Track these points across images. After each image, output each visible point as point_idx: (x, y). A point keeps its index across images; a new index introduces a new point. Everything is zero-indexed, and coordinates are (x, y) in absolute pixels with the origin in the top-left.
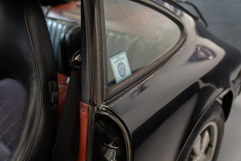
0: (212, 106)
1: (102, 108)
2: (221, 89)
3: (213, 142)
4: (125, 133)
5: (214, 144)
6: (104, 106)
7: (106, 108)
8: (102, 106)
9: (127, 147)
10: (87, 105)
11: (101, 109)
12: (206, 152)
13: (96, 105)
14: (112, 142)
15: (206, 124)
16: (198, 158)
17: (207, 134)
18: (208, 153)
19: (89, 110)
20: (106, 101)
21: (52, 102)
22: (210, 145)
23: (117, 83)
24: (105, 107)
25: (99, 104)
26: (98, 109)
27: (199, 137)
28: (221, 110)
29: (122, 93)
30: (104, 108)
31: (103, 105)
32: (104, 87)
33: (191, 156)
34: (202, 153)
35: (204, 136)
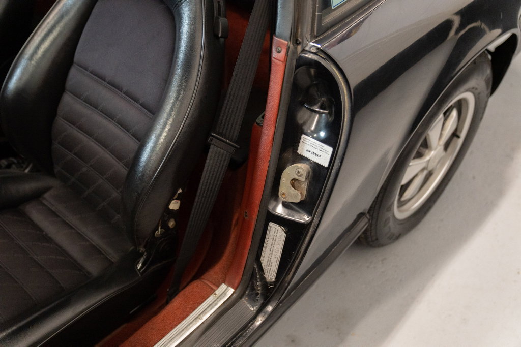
0: (474, 62)
1: (311, 48)
2: (498, 31)
3: (461, 131)
4: (343, 89)
5: (463, 135)
6: (315, 44)
7: (318, 48)
8: (312, 45)
9: (344, 110)
10: (287, 42)
11: (309, 50)
12: (447, 146)
13: (300, 43)
14: (318, 103)
15: (457, 96)
16: (433, 153)
17: (454, 113)
18: (450, 149)
19: (288, 50)
20: (317, 37)
21: (220, 35)
22: (455, 135)
23: (333, 8)
24: (315, 46)
25: (305, 41)
26: (304, 51)
27: (441, 116)
28: (488, 71)
29: (339, 26)
30: (314, 48)
31: (313, 42)
32: (317, 14)
33: (421, 148)
34: (440, 146)
35: (448, 116)
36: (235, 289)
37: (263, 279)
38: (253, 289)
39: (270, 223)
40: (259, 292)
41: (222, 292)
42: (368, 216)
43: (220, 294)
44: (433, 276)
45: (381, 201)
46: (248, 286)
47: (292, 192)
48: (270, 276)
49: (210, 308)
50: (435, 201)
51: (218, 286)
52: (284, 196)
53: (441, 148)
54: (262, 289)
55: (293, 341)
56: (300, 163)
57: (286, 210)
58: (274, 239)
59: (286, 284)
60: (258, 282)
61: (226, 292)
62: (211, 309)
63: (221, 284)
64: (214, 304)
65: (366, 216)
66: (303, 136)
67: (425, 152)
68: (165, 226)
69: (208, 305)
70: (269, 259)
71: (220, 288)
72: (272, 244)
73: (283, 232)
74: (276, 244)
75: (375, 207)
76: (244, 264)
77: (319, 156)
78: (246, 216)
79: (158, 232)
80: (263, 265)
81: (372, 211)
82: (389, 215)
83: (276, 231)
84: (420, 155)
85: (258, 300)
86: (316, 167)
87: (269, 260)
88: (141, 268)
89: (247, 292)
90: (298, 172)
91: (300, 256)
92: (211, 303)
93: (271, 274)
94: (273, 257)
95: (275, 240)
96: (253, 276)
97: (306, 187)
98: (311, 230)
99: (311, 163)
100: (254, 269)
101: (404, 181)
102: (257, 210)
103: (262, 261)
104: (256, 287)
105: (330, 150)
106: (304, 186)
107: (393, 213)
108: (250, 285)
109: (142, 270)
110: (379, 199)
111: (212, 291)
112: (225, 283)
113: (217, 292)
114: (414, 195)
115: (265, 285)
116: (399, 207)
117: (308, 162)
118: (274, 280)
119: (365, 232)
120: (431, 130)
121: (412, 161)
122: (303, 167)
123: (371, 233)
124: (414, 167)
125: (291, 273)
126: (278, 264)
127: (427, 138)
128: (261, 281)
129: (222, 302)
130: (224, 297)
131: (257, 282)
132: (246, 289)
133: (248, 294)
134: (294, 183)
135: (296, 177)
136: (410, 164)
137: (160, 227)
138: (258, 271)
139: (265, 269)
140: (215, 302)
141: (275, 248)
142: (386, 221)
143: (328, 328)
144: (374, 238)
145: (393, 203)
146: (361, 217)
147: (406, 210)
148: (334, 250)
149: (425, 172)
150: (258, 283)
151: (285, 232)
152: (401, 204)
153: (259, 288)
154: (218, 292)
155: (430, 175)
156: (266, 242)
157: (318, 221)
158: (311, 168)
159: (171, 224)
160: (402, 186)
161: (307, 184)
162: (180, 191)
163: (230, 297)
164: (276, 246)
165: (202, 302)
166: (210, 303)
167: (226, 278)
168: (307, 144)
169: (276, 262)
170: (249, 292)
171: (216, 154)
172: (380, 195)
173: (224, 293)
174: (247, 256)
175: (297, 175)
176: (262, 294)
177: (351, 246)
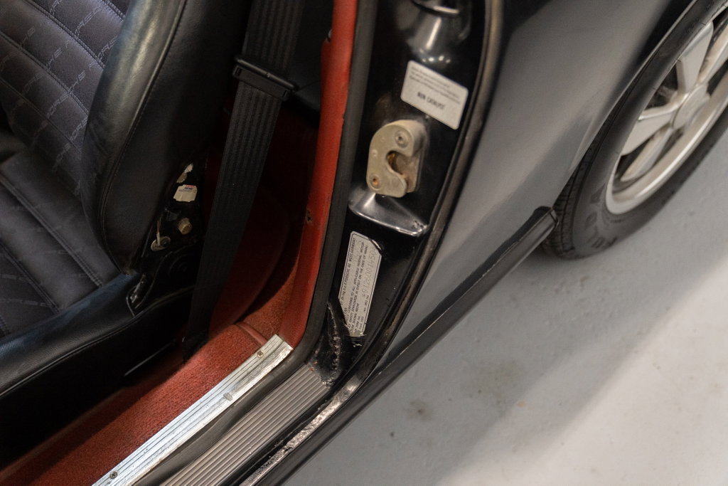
9: (491, 8)
12: (714, 84)
16: (686, 97)
27: (709, 26)
33: (665, 88)
34: (702, 84)
35: (722, 28)
36: (295, 348)
37: (344, 331)
38: (327, 346)
39: (353, 232)
40: (337, 353)
41: (272, 350)
42: (554, 213)
43: (267, 355)
44: (668, 309)
45: (581, 186)
46: (318, 342)
47: (390, 177)
48: (355, 328)
49: (247, 379)
50: (682, 182)
51: (267, 339)
52: (375, 184)
53: (701, 87)
54: (343, 348)
55: (420, 412)
56: (406, 119)
57: (382, 211)
58: (361, 262)
59: (386, 343)
60: (335, 336)
61: (278, 350)
62: (248, 382)
63: (273, 335)
64: (254, 373)
65: (550, 213)
66: (412, 64)
67: (671, 95)
68: (170, 229)
69: (246, 373)
70: (353, 297)
71: (269, 342)
72: (357, 272)
73: (377, 251)
74: (365, 271)
75: (569, 196)
76: (309, 305)
77: (441, 106)
78: (309, 219)
79: (156, 242)
80: (343, 307)
81: (564, 203)
82: (597, 208)
83: (364, 248)
84: (660, 101)
85: (335, 367)
86: (437, 130)
87: (353, 300)
88: (137, 301)
89: (317, 352)
90: (400, 138)
91: (409, 295)
92: (251, 369)
93: (357, 322)
94: (359, 295)
95: (363, 264)
96: (326, 324)
97: (416, 168)
98: (428, 249)
99: (427, 120)
100: (327, 314)
101: (627, 148)
102: (326, 208)
103: (341, 300)
104: (332, 345)
105: (462, 93)
106: (414, 167)
107: (605, 204)
108: (321, 340)
109: (138, 306)
110: (578, 181)
111: (256, 348)
112: (278, 335)
113: (263, 349)
114: (644, 172)
115: (348, 341)
116: (614, 192)
117: (421, 118)
118: (362, 333)
119: (552, 237)
120: (687, 54)
121: (644, 112)
122: (410, 128)
123: (562, 238)
124: (648, 123)
125: (394, 323)
126: (368, 307)
127: (678, 68)
128: (340, 335)
129: (269, 369)
130: (273, 360)
131: (333, 337)
132: (315, 347)
133: (319, 355)
134: (394, 159)
135: (396, 147)
136: (641, 118)
137: (158, 234)
138: (335, 316)
139: (347, 315)
140: (258, 369)
141: (363, 279)
142: (589, 218)
143: (480, 392)
144: (568, 247)
145: (604, 187)
146: (541, 215)
147: (630, 198)
148: (487, 275)
149: (669, 132)
150: (335, 338)
151: (380, 251)
152: (620, 186)
153: (337, 347)
154: (266, 349)
155: (678, 135)
156: (346, 267)
157: (439, 233)
158: (426, 129)
159: (184, 226)
160: (623, 158)
161: (418, 161)
162: (189, 168)
163: (284, 360)
164: (364, 276)
165: (237, 367)
166: (249, 370)
167: (280, 323)
168: (418, 81)
169: (366, 304)
170: (321, 351)
171: (250, 99)
172: (581, 173)
173: (275, 352)
174: (312, 291)
175: (399, 144)
176: (341, 357)
177: (527, 258)
